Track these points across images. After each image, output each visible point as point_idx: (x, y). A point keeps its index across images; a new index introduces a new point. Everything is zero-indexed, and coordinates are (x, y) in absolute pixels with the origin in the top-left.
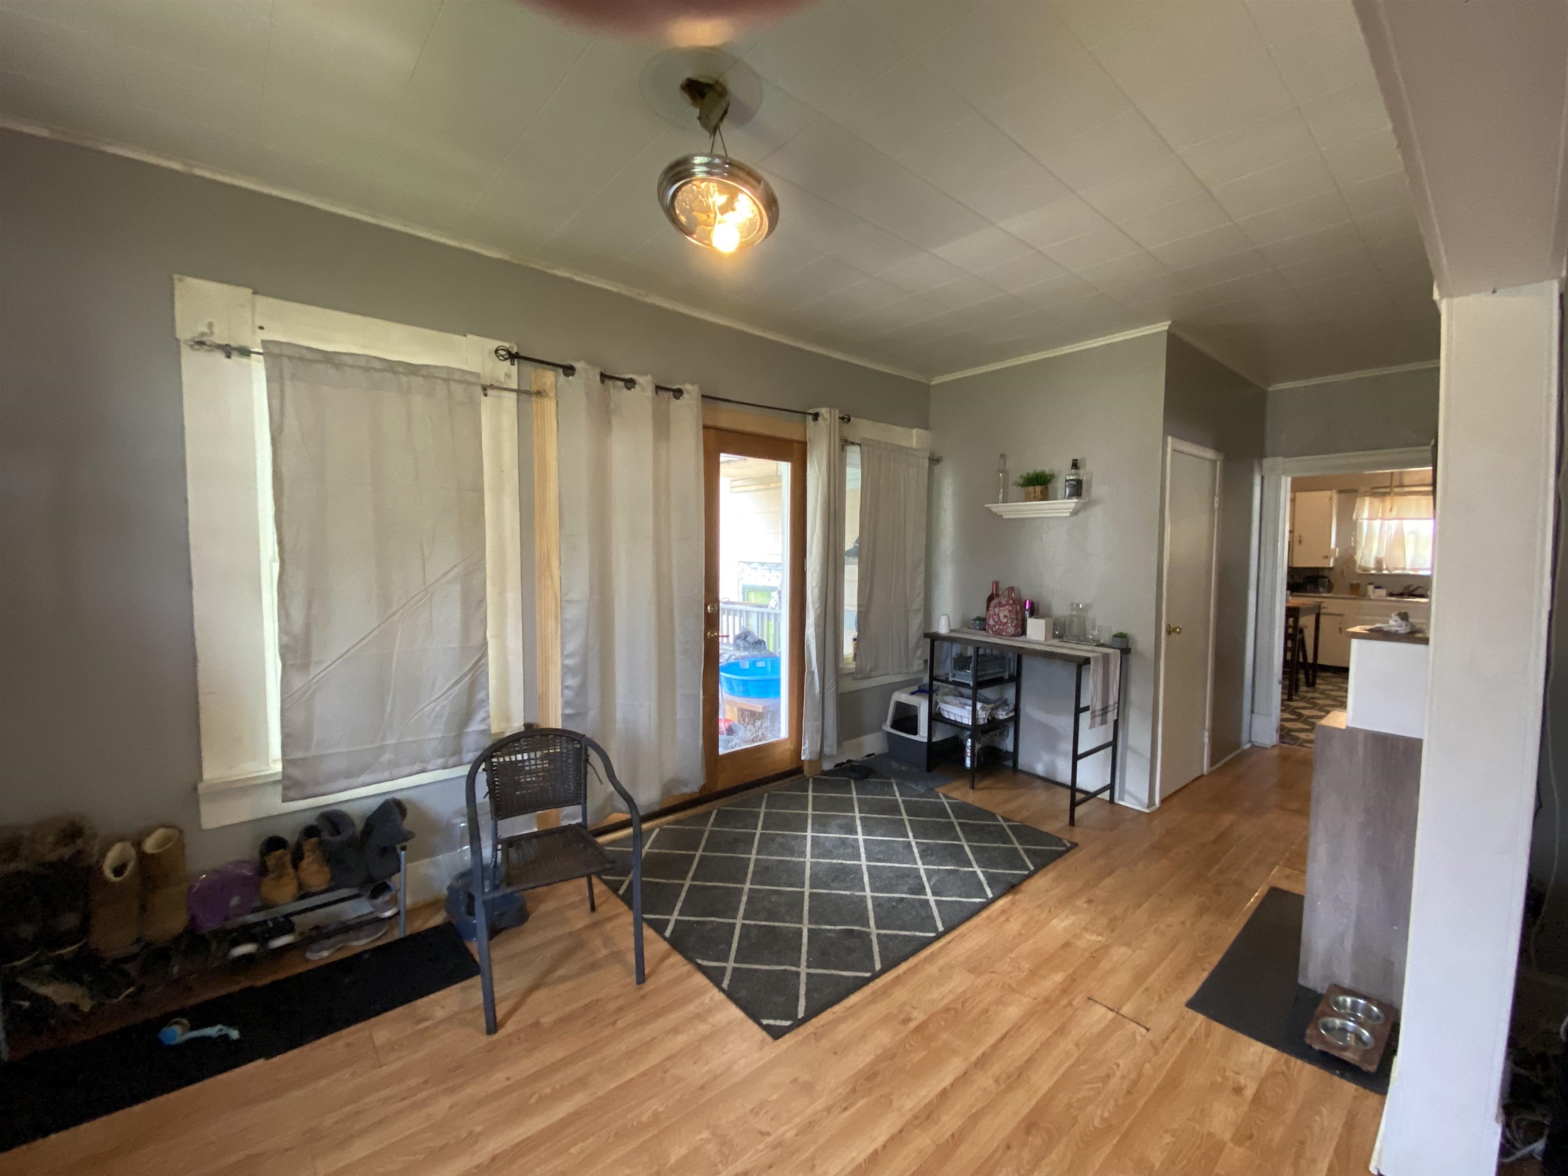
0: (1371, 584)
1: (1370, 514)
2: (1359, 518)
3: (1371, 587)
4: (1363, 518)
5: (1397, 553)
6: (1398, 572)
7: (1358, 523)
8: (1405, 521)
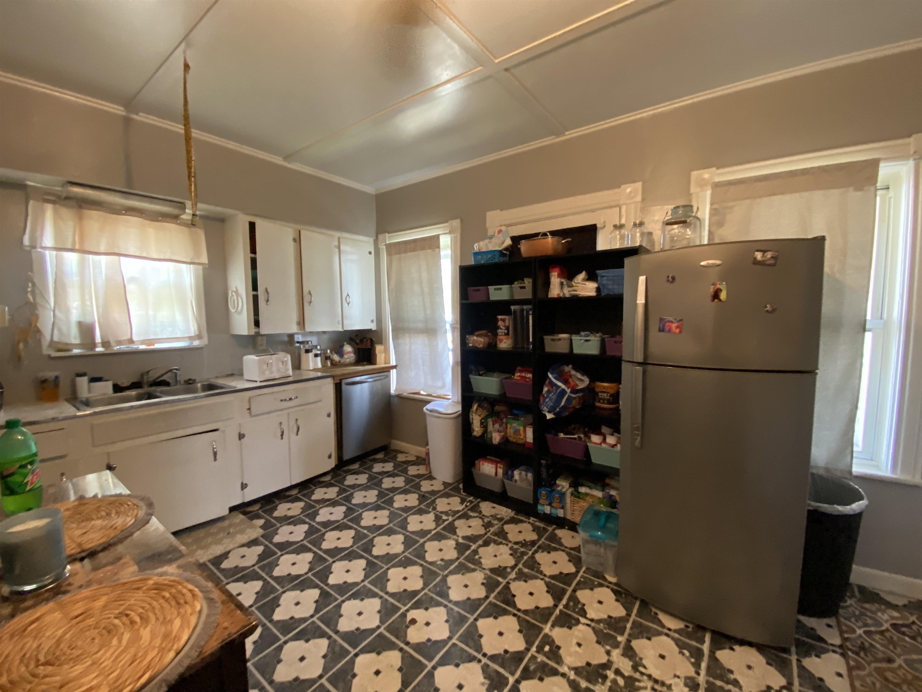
0: (83, 375)
1: (56, 238)
2: (38, 246)
3: (85, 379)
4: (43, 245)
5: (117, 315)
6: (123, 348)
7: (34, 255)
8: (122, 258)
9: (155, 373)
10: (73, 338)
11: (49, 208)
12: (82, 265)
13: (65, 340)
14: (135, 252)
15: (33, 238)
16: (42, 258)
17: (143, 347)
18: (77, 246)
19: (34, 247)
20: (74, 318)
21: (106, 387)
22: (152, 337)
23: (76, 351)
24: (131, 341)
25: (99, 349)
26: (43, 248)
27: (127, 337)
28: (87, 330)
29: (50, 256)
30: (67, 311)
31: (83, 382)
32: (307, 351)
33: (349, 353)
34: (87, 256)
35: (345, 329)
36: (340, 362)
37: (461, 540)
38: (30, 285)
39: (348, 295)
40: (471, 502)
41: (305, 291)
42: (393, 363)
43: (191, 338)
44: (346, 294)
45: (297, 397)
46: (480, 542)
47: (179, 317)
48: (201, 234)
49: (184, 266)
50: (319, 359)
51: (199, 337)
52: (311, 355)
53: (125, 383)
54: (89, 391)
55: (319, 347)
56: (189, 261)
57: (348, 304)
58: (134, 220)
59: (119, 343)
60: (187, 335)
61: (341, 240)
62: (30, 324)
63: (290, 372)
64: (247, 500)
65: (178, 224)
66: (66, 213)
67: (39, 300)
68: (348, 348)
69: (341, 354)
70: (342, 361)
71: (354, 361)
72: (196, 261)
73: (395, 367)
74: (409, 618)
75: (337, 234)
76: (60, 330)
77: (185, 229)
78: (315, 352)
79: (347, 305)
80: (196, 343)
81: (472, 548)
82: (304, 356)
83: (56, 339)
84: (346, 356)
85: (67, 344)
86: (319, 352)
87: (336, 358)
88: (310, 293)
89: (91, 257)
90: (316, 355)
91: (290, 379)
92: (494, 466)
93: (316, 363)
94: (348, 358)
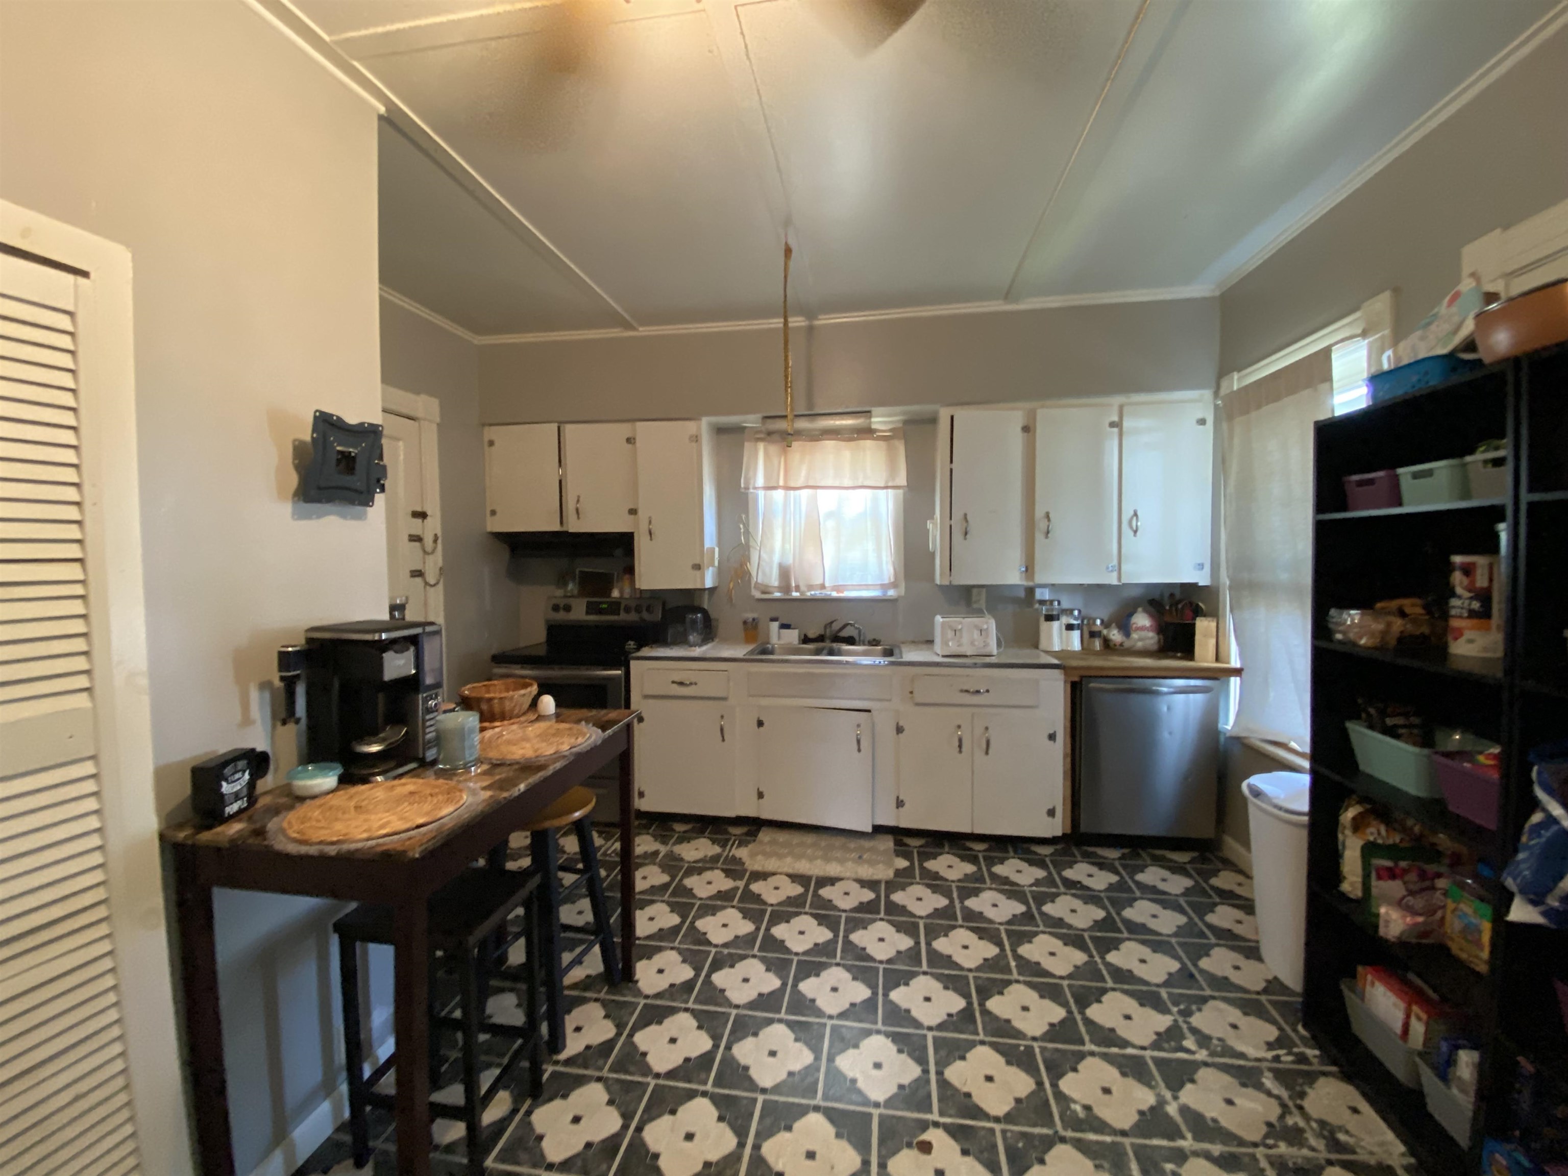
0: (773, 619)
1: (767, 477)
2: (751, 486)
3: (775, 625)
4: (757, 486)
5: (810, 555)
6: (817, 593)
7: (750, 496)
8: (819, 491)
9: (836, 627)
10: (774, 580)
11: (761, 446)
12: (786, 500)
13: (766, 582)
14: (830, 483)
15: (747, 480)
16: (755, 498)
17: (835, 594)
18: (781, 483)
19: (747, 488)
20: (776, 559)
21: (792, 636)
22: (842, 582)
23: (777, 595)
24: (823, 587)
25: (795, 594)
26: (755, 488)
27: (819, 581)
28: (785, 573)
29: (761, 493)
30: (772, 551)
32: (1050, 618)
33: (1142, 628)
34: (789, 492)
35: (1125, 580)
36: (1121, 645)
37: (1172, 1109)
38: (741, 526)
39: (1136, 514)
40: (1302, 1059)
41: (1039, 513)
42: (1235, 662)
43: (884, 587)
44: (1132, 513)
45: (988, 691)
46: (1217, 1149)
47: (872, 558)
48: (900, 447)
49: (882, 493)
50: (1076, 634)
51: (894, 585)
52: (1056, 624)
53: (812, 634)
54: (779, 638)
55: (1076, 613)
56: (882, 485)
57: (1135, 532)
58: (829, 444)
59: (811, 587)
60: (879, 582)
61: (1125, 410)
62: (741, 565)
63: (993, 648)
64: (903, 825)
65: (874, 439)
66: (774, 449)
67: (752, 543)
68: (1142, 620)
69: (1125, 627)
70: (1128, 644)
71: (1155, 647)
72: (890, 484)
73: (1237, 672)
74: (925, 1137)
75: (1117, 400)
76: (764, 574)
77: (882, 444)
78: (1065, 620)
79: (1132, 533)
80: (891, 593)
81: (1181, 1143)
82: (1044, 625)
83: (759, 581)
84: (1135, 636)
85: (767, 586)
86: (1075, 622)
87: (1115, 635)
88: (1047, 516)
89: (792, 492)
90: (1070, 627)
91: (993, 660)
92: (1402, 1005)
93: (1068, 640)
94: (1140, 640)
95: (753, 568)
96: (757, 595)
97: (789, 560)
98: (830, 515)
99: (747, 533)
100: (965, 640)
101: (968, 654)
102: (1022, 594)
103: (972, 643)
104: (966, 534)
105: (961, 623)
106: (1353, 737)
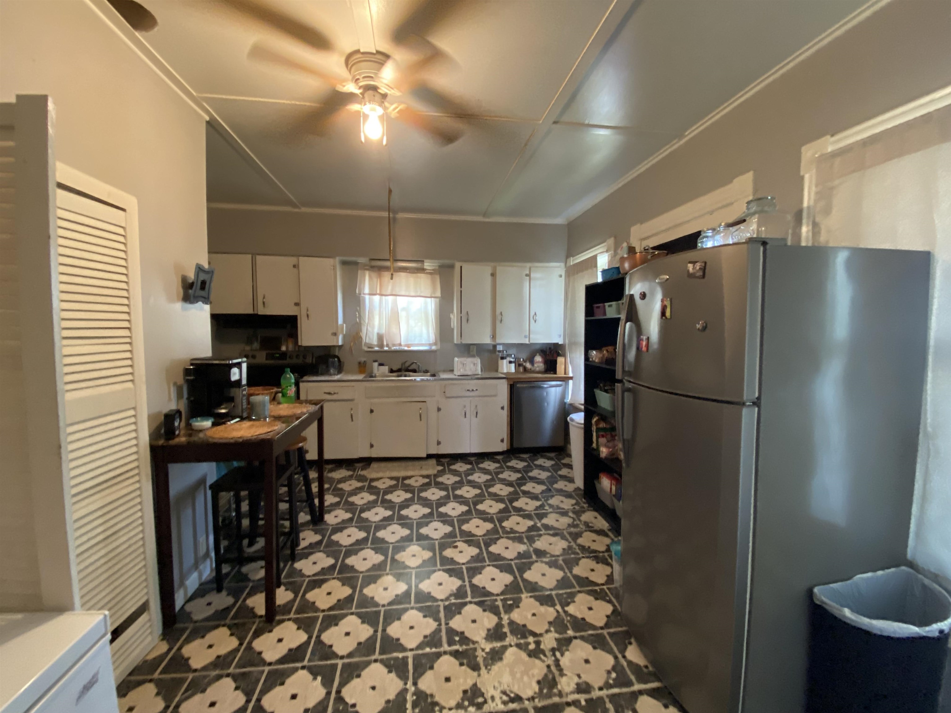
0: (377, 361)
1: (371, 288)
2: (362, 293)
4: (365, 293)
5: (394, 330)
6: (397, 348)
7: (361, 298)
8: (398, 297)
9: (407, 364)
10: (375, 342)
11: (367, 273)
12: (381, 301)
13: (370, 342)
14: (403, 293)
15: (360, 290)
16: (364, 299)
17: (406, 348)
18: (378, 292)
19: (360, 294)
20: (376, 330)
21: (385, 369)
22: (409, 343)
23: (376, 349)
24: (400, 345)
25: (386, 348)
26: (364, 294)
27: (398, 342)
28: (380, 338)
29: (367, 297)
30: (373, 327)
31: (376, 364)
32: (502, 358)
33: (538, 362)
34: (382, 297)
35: (531, 342)
36: (531, 369)
37: (539, 525)
38: (357, 313)
39: (535, 314)
41: (498, 312)
42: (571, 375)
43: (430, 345)
44: (534, 313)
45: (477, 390)
46: (551, 532)
47: (425, 331)
48: (437, 278)
49: (429, 300)
50: (513, 365)
51: (435, 344)
52: (505, 361)
53: (395, 368)
54: (378, 370)
55: (513, 356)
56: (429, 296)
57: (535, 321)
58: (403, 274)
59: (394, 345)
60: (428, 343)
61: (532, 269)
62: (357, 333)
63: (479, 371)
64: (440, 453)
65: (424, 273)
66: (374, 275)
67: (362, 322)
68: (538, 358)
69: (532, 362)
70: (533, 369)
71: (543, 370)
72: (433, 296)
73: (571, 378)
74: (455, 544)
75: (528, 265)
76: (369, 337)
77: (429, 276)
78: (509, 359)
79: (534, 322)
80: (434, 348)
81: (541, 532)
82: (500, 361)
83: (367, 341)
84: (536, 365)
85: (371, 344)
86: (512, 360)
87: (528, 365)
88: (501, 314)
89: (384, 297)
90: (510, 362)
91: (479, 376)
93: (510, 368)
94: (538, 367)
95: (363, 335)
96: (366, 349)
97: (383, 331)
98: (403, 309)
99: (360, 317)
100: (467, 368)
101: (469, 374)
102: (491, 348)
103: (471, 370)
104: (468, 320)
105: (466, 361)
106: (596, 394)
